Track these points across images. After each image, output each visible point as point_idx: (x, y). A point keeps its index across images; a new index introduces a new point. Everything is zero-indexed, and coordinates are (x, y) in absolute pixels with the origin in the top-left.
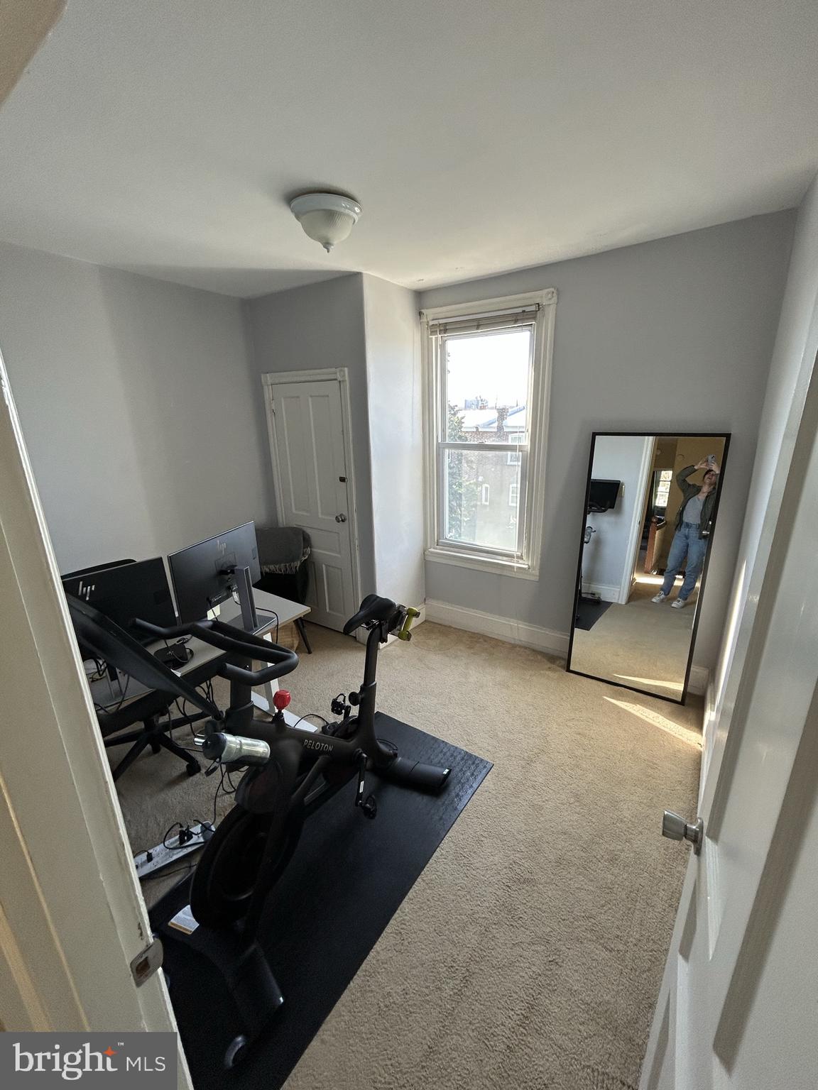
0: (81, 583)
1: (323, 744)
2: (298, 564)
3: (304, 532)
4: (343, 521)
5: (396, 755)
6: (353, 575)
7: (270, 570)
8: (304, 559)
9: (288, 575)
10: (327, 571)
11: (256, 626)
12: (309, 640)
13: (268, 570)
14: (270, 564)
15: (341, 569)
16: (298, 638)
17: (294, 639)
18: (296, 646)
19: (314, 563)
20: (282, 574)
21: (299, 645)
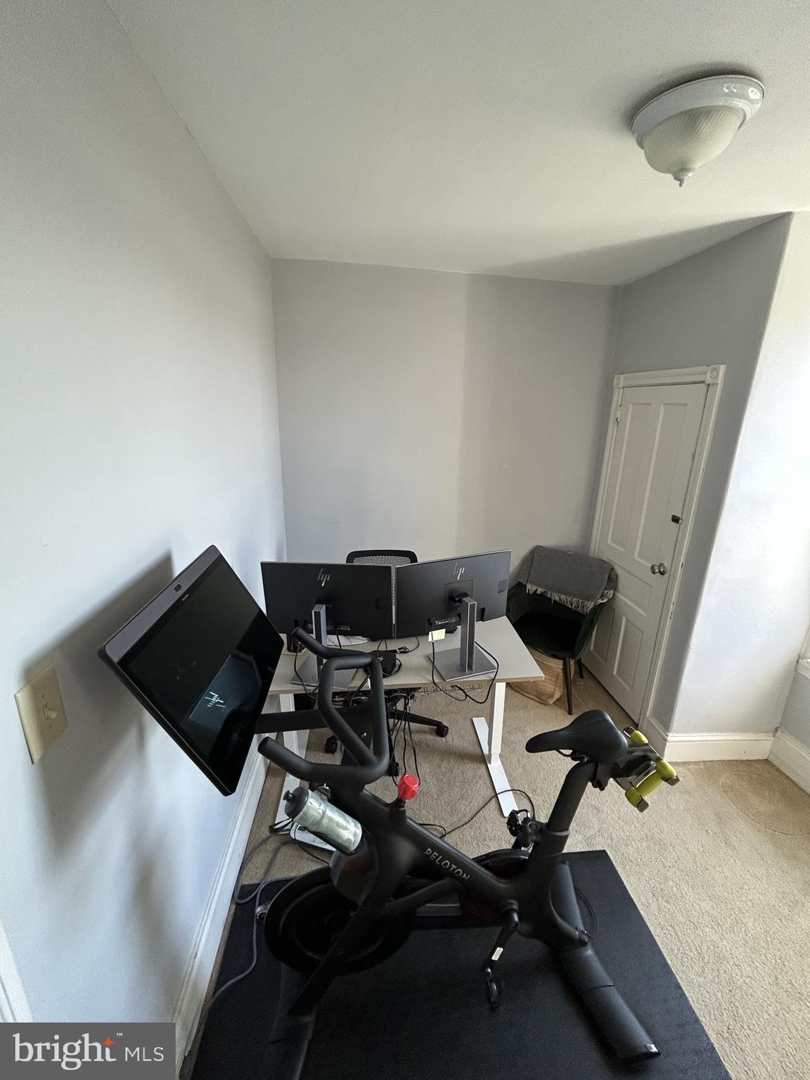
0: (322, 569)
1: (454, 866)
2: (591, 605)
3: (613, 569)
4: (662, 573)
5: (584, 944)
6: (656, 646)
7: (560, 600)
8: (600, 601)
9: (578, 612)
10: (626, 627)
11: (470, 667)
12: (574, 700)
13: (557, 599)
14: (563, 594)
15: (643, 632)
16: (562, 691)
17: (557, 689)
18: (557, 696)
19: (614, 609)
20: (571, 609)
21: (561, 697)
